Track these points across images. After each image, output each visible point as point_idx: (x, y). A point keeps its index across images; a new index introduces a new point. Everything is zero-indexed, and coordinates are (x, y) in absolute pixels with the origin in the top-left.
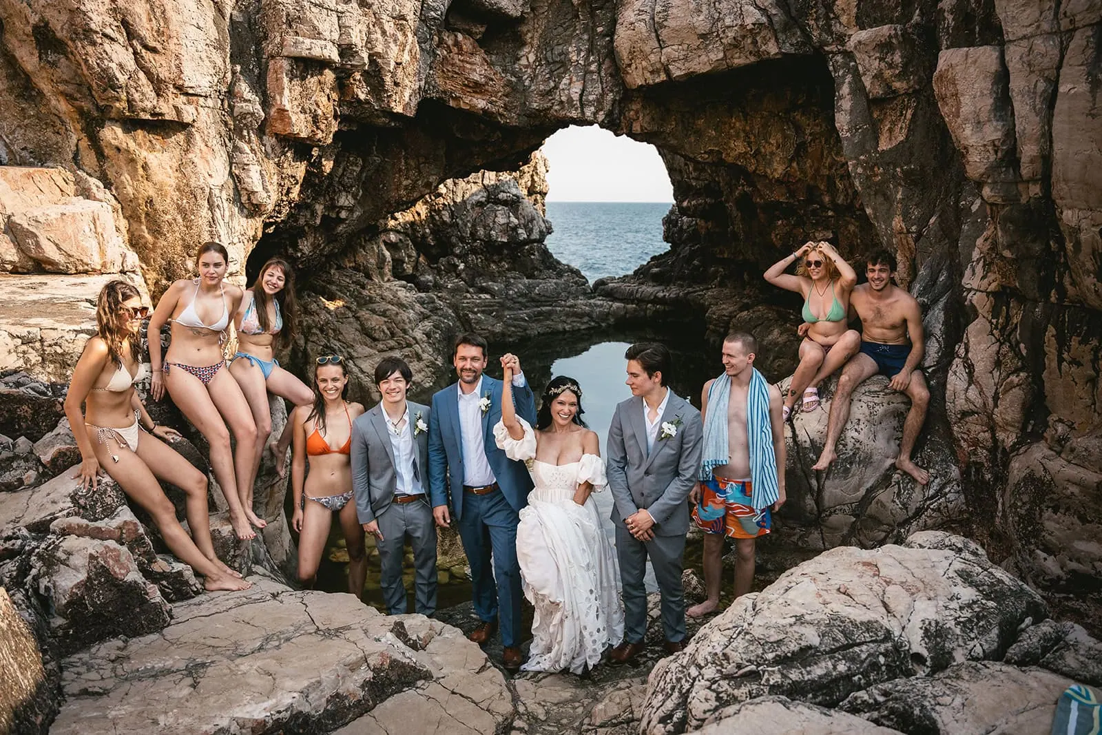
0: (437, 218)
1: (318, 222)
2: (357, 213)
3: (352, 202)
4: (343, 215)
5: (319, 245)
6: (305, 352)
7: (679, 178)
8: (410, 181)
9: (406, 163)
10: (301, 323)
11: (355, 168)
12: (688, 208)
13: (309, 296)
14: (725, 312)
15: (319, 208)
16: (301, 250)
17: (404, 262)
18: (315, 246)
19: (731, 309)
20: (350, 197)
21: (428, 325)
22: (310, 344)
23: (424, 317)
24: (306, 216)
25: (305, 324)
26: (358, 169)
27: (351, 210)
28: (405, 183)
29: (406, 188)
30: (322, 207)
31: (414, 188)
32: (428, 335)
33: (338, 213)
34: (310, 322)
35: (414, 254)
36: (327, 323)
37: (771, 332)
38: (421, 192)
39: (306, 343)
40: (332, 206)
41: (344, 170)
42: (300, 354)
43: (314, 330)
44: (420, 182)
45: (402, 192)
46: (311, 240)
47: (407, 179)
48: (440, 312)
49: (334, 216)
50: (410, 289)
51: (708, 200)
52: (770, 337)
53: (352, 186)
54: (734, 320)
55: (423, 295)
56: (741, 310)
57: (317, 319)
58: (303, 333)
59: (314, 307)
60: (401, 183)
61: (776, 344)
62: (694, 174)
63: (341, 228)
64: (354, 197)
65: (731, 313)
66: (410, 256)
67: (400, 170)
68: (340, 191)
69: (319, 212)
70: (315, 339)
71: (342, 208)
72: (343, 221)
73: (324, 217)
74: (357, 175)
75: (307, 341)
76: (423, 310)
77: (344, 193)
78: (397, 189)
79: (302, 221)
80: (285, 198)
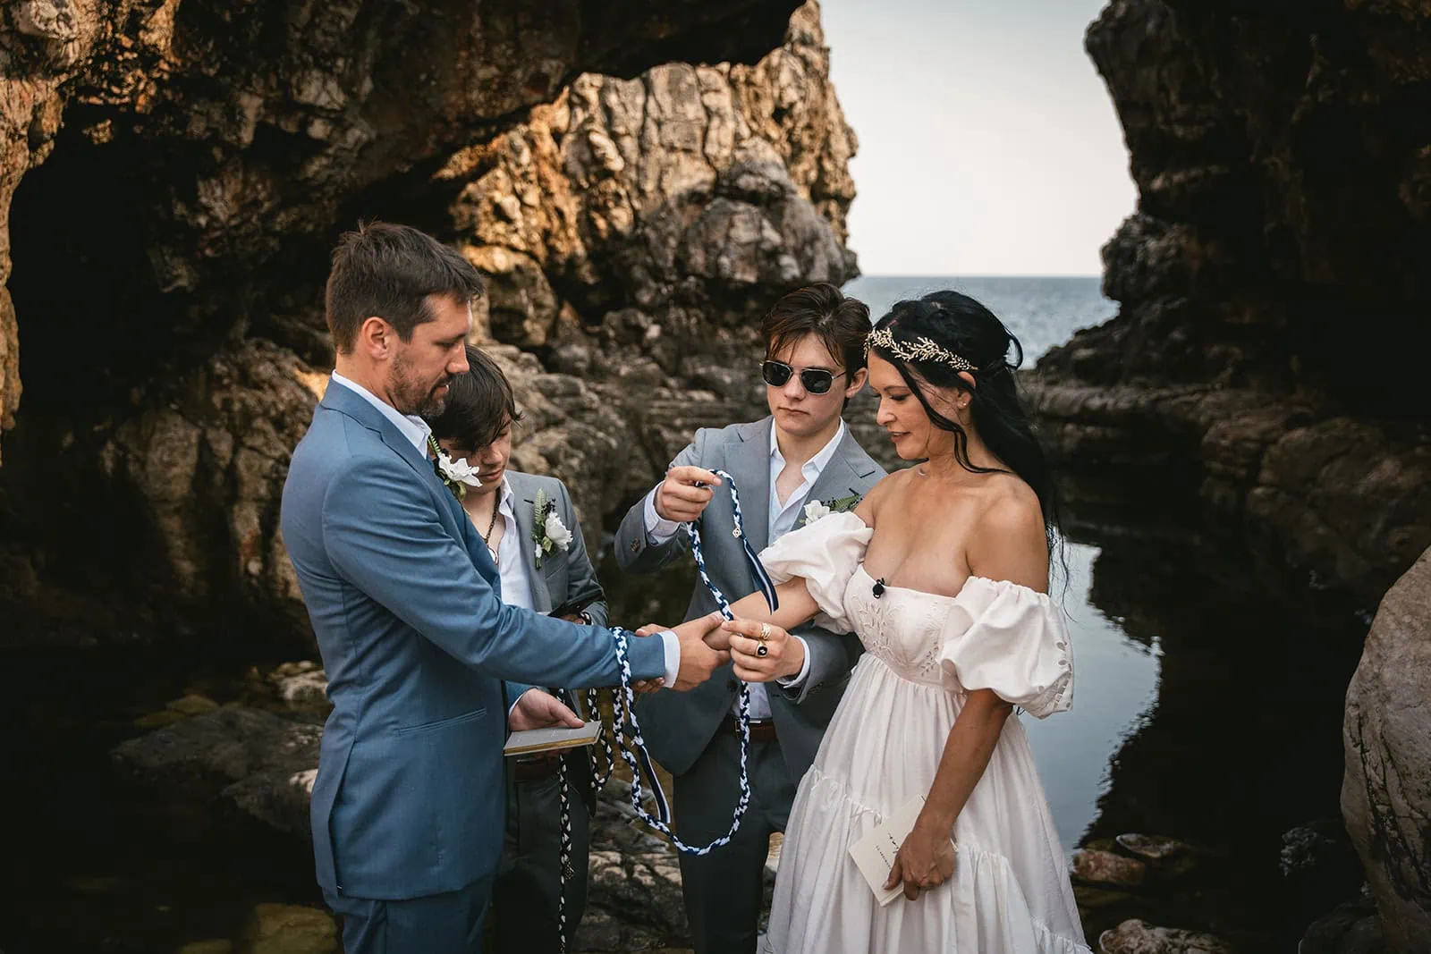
0: (601, 223)
1: (247, 136)
2: (357, 134)
3: (341, 98)
4: (318, 129)
5: (257, 203)
6: (231, 469)
7: (1143, 124)
8: (494, 70)
9: (485, 23)
10: (227, 403)
11: (345, 11)
12: (1163, 192)
13: (259, 346)
14: (1251, 433)
15: (251, 105)
16: (207, 210)
17: (523, 316)
18: (246, 205)
19: (1265, 425)
20: (332, 85)
21: (555, 438)
22: (244, 455)
23: (551, 422)
24: (208, 116)
25: (237, 406)
26: (350, 14)
27: (337, 120)
28: (482, 73)
29: (484, 86)
30: (258, 101)
31: (504, 86)
32: (552, 459)
33: (305, 124)
34: (251, 402)
35: (549, 300)
36: (295, 409)
37: (1375, 465)
38: (522, 97)
39: (235, 451)
40: (285, 103)
41: (315, 13)
42: (219, 478)
43: (259, 423)
44: (519, 74)
45: (476, 96)
46: (234, 186)
47: (487, 63)
48: (589, 417)
49: (291, 128)
50: (527, 365)
51: (1214, 169)
52: (1373, 477)
53: (334, 55)
54: (1273, 450)
55: (554, 378)
56: (1289, 426)
57: (269, 397)
58: (231, 429)
59: (266, 370)
60: (473, 73)
61: (1392, 492)
62: (1181, 110)
63: (315, 167)
64: (347, 86)
65: (1264, 433)
66: (539, 306)
67: (470, 41)
68: (305, 65)
69: (250, 114)
70: (258, 441)
71: (312, 111)
72: (319, 146)
73: (261, 127)
74: (352, 28)
75: (238, 445)
76: (546, 405)
77: (315, 73)
78: (464, 87)
79: (198, 128)
80: (127, 42)
